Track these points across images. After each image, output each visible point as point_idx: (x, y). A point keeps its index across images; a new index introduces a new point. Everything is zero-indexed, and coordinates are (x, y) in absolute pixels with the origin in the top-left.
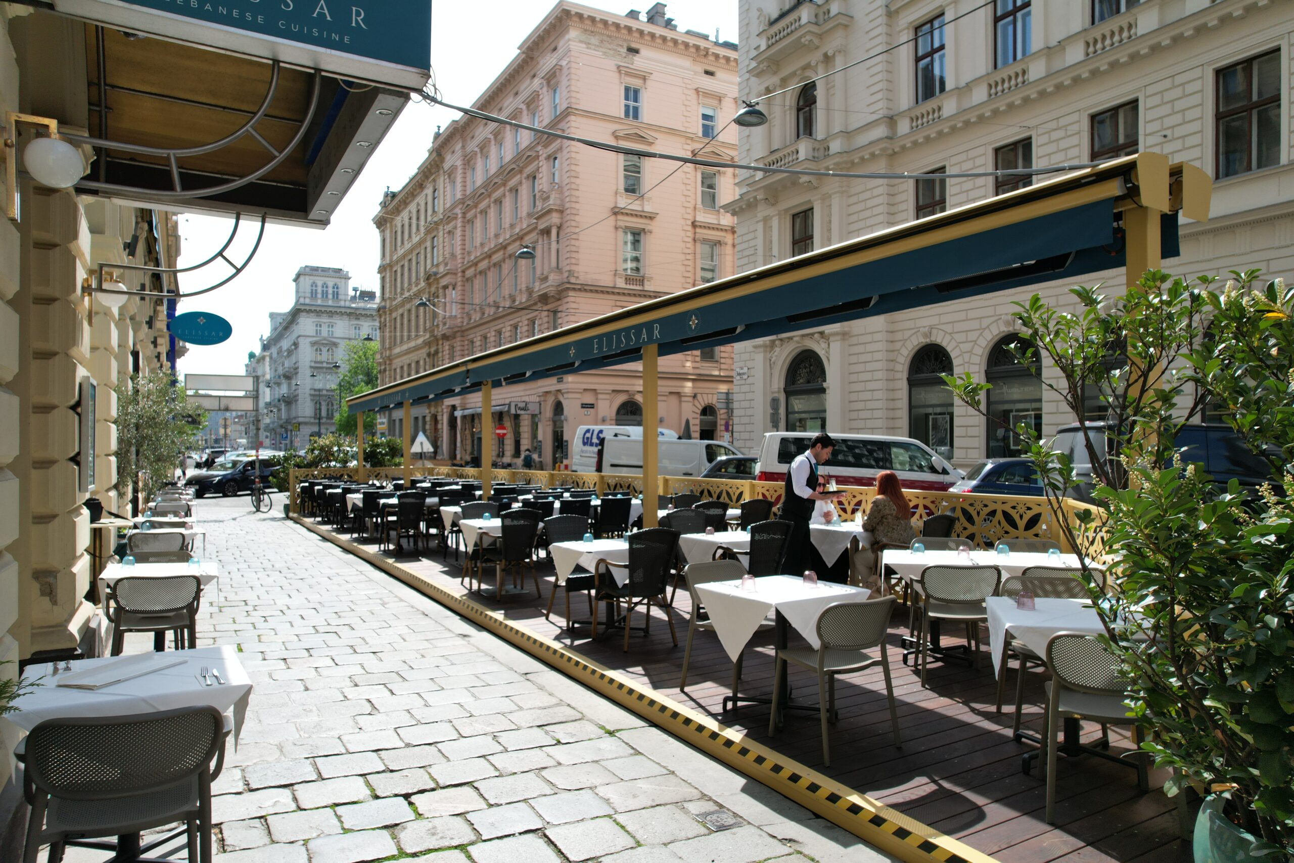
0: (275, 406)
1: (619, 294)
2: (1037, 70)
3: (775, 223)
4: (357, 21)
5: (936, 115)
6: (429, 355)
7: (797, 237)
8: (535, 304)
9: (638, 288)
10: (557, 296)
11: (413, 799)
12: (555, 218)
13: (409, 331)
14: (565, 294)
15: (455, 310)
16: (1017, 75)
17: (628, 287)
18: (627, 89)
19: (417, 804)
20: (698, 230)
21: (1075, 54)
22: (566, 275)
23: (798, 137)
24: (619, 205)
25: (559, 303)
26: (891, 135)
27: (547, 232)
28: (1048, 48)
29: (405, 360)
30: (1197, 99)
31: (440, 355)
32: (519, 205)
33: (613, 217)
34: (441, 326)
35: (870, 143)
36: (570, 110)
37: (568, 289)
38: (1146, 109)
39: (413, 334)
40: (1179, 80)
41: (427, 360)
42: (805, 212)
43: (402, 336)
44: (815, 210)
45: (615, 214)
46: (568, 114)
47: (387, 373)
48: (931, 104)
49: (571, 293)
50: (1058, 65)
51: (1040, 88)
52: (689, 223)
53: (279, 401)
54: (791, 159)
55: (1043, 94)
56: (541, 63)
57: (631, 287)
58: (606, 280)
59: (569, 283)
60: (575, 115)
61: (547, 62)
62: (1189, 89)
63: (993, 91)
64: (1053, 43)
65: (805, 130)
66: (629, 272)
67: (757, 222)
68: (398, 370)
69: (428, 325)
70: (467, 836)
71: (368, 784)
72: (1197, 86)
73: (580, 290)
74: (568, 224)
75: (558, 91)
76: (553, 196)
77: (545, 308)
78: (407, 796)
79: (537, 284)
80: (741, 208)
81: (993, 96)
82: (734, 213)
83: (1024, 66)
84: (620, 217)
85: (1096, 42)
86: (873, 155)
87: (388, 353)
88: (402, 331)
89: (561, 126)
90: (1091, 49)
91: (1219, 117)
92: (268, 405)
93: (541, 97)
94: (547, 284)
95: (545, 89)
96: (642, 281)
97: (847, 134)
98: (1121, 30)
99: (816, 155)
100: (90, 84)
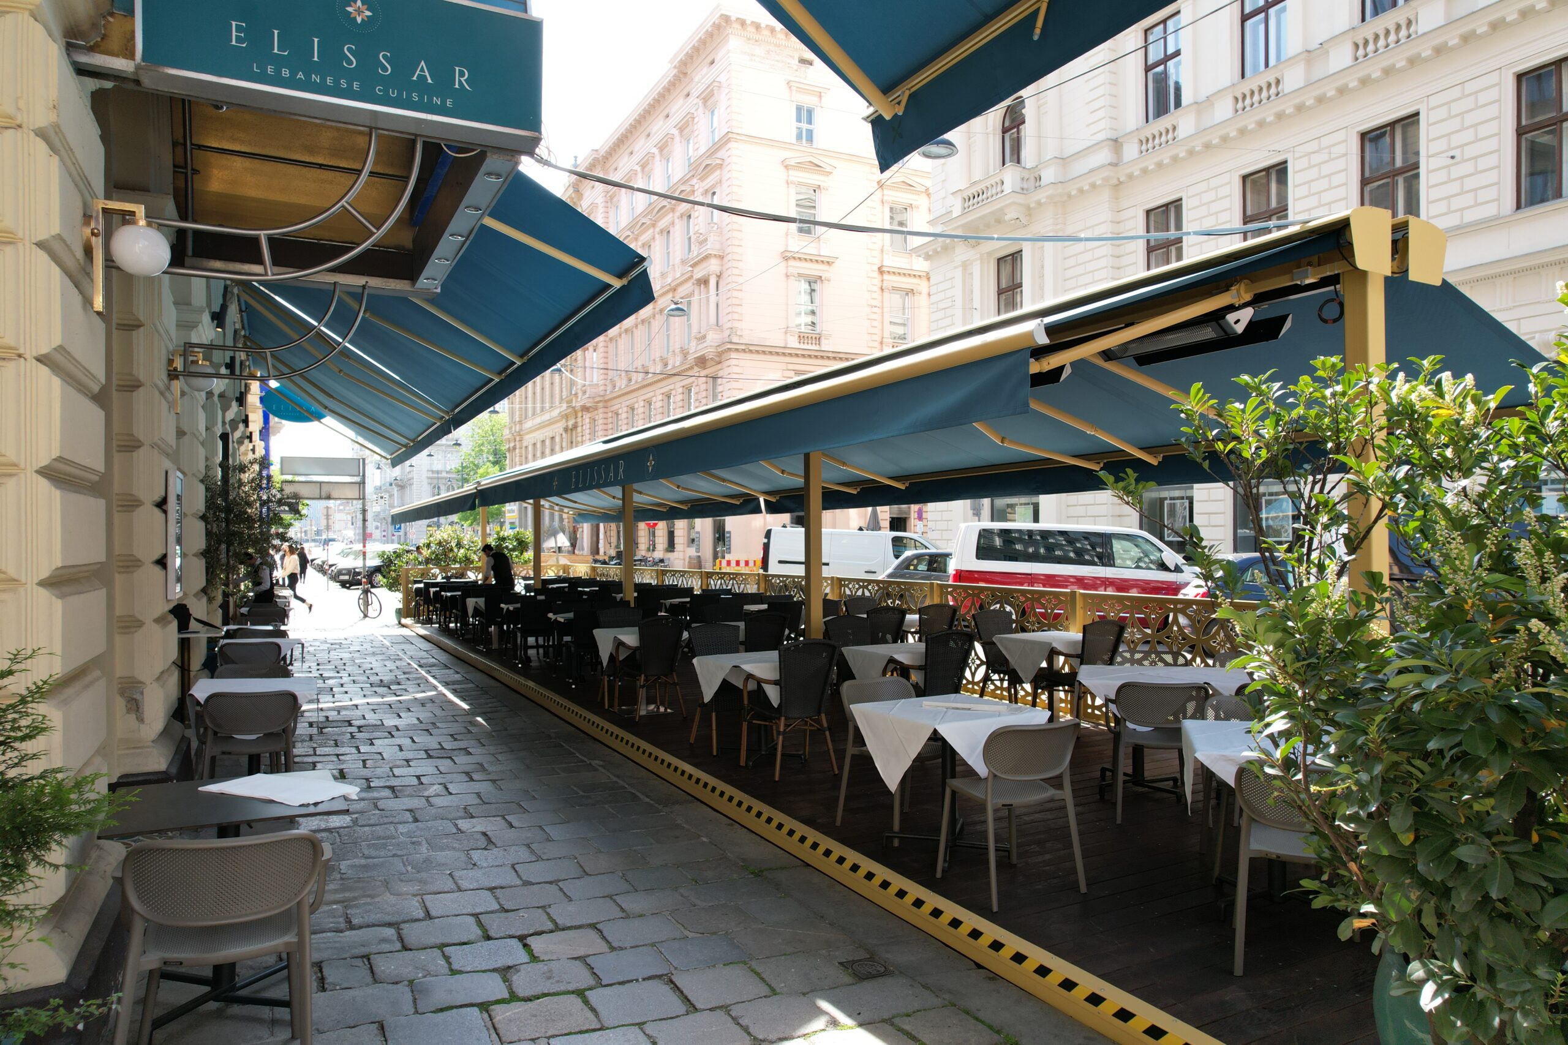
0: (386, 491)
1: (790, 355)
2: (1293, 79)
3: (976, 269)
4: (460, 81)
5: (1170, 136)
6: (566, 430)
7: (1004, 285)
8: (691, 368)
9: (817, 348)
10: (717, 359)
11: (530, 940)
12: (713, 266)
13: (543, 402)
14: (725, 356)
15: (596, 377)
16: (1269, 85)
17: (802, 346)
18: (799, 109)
19: (533, 946)
20: (886, 277)
21: (1341, 57)
22: (727, 333)
23: (1004, 164)
24: (790, 249)
25: (719, 366)
26: (1114, 161)
27: (704, 282)
28: (1309, 51)
29: (538, 436)
30: (1493, 110)
31: (579, 429)
32: (671, 250)
33: (784, 264)
34: (580, 395)
35: (1091, 171)
36: (730, 135)
37: (730, 349)
38: (1429, 125)
39: (547, 405)
40: (1470, 87)
41: (564, 435)
42: (1013, 255)
43: (534, 408)
44: (1024, 253)
45: (786, 259)
46: (729, 140)
47: (517, 451)
48: (1165, 122)
49: (733, 355)
50: (1318, 72)
51: (1297, 101)
52: (876, 268)
53: (391, 485)
54: (994, 191)
55: (1300, 108)
56: (696, 79)
57: (806, 346)
58: (776, 339)
59: (731, 343)
60: (737, 140)
61: (702, 78)
62: (1483, 98)
63: (1240, 105)
64: (1314, 45)
65: (1012, 154)
66: (803, 329)
67: (955, 268)
68: (530, 448)
69: (564, 394)
70: (585, 980)
71: (480, 924)
72: (1493, 94)
73: (744, 351)
74: (729, 272)
75: (716, 112)
76: (712, 238)
77: (703, 373)
78: (522, 938)
79: (693, 343)
80: (936, 252)
81: (1240, 112)
82: (928, 257)
83: (1278, 75)
84: (791, 263)
85: (1366, 43)
86: (1094, 186)
87: (518, 428)
88: (534, 402)
89: (719, 154)
90: (1361, 52)
91: (1520, 132)
92: (378, 489)
93: (696, 120)
94: (705, 345)
95: (701, 110)
96: (818, 340)
97: (1064, 161)
98: (1398, 27)
99: (1025, 186)
100: (175, 144)
